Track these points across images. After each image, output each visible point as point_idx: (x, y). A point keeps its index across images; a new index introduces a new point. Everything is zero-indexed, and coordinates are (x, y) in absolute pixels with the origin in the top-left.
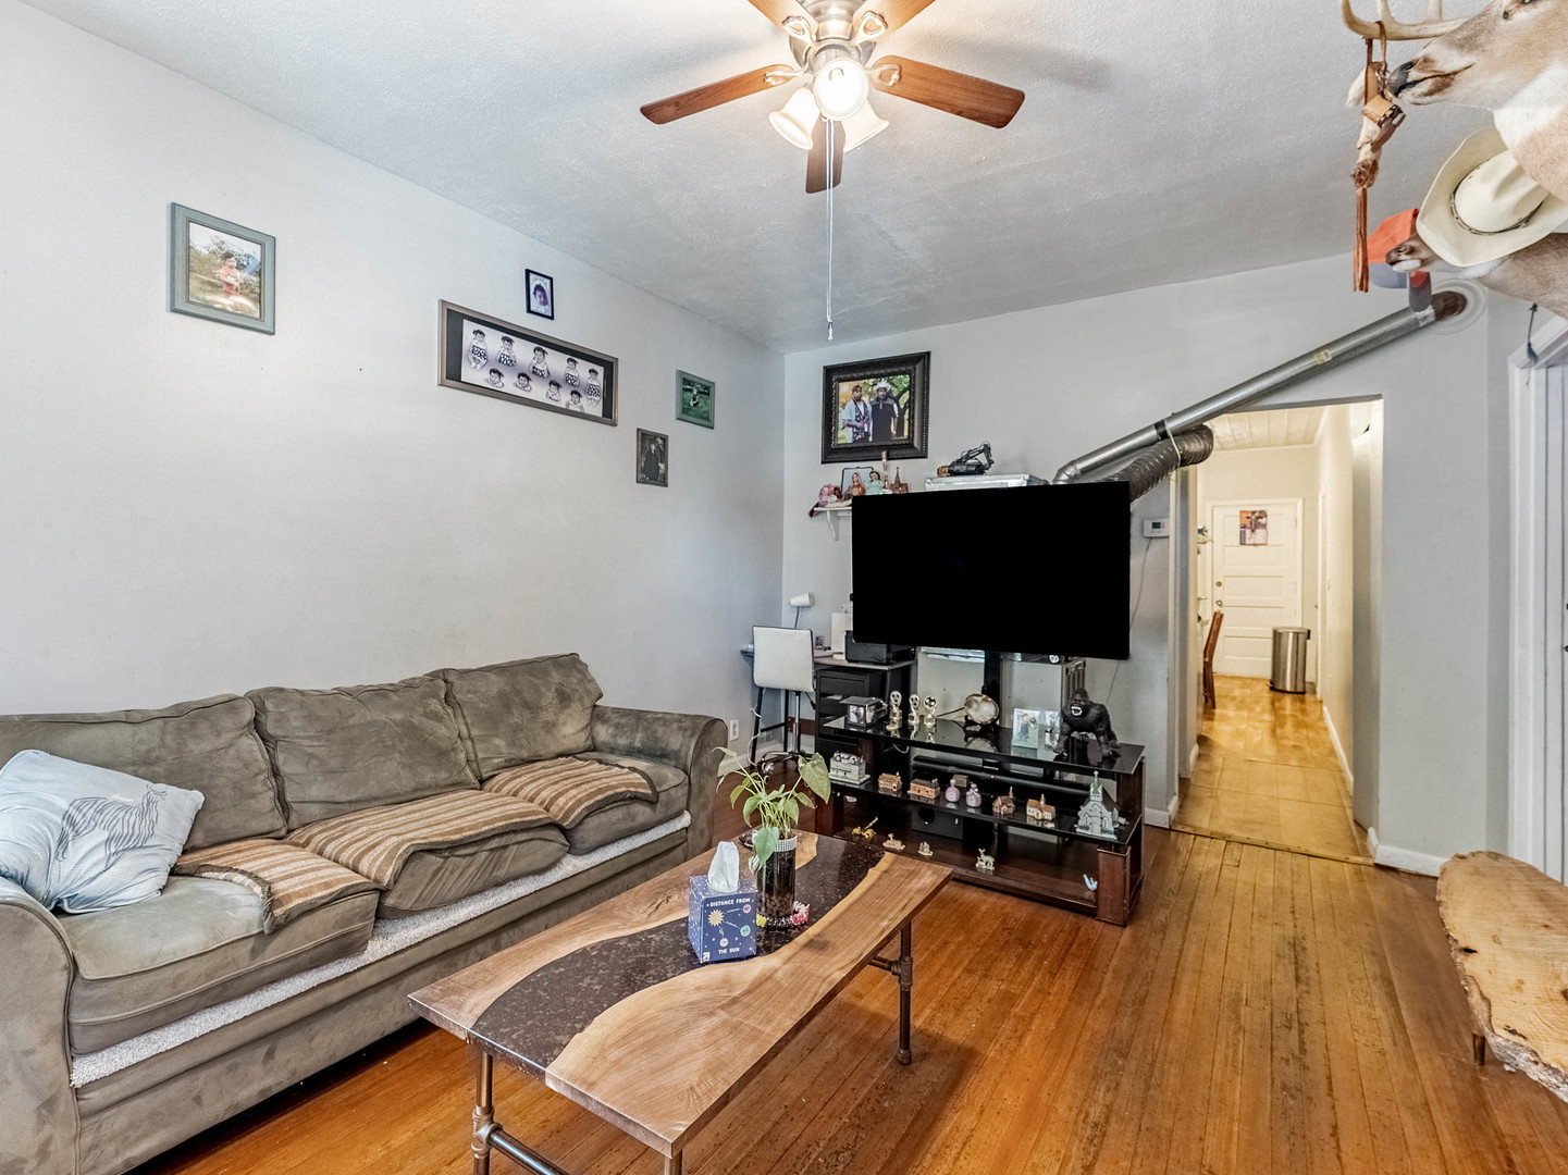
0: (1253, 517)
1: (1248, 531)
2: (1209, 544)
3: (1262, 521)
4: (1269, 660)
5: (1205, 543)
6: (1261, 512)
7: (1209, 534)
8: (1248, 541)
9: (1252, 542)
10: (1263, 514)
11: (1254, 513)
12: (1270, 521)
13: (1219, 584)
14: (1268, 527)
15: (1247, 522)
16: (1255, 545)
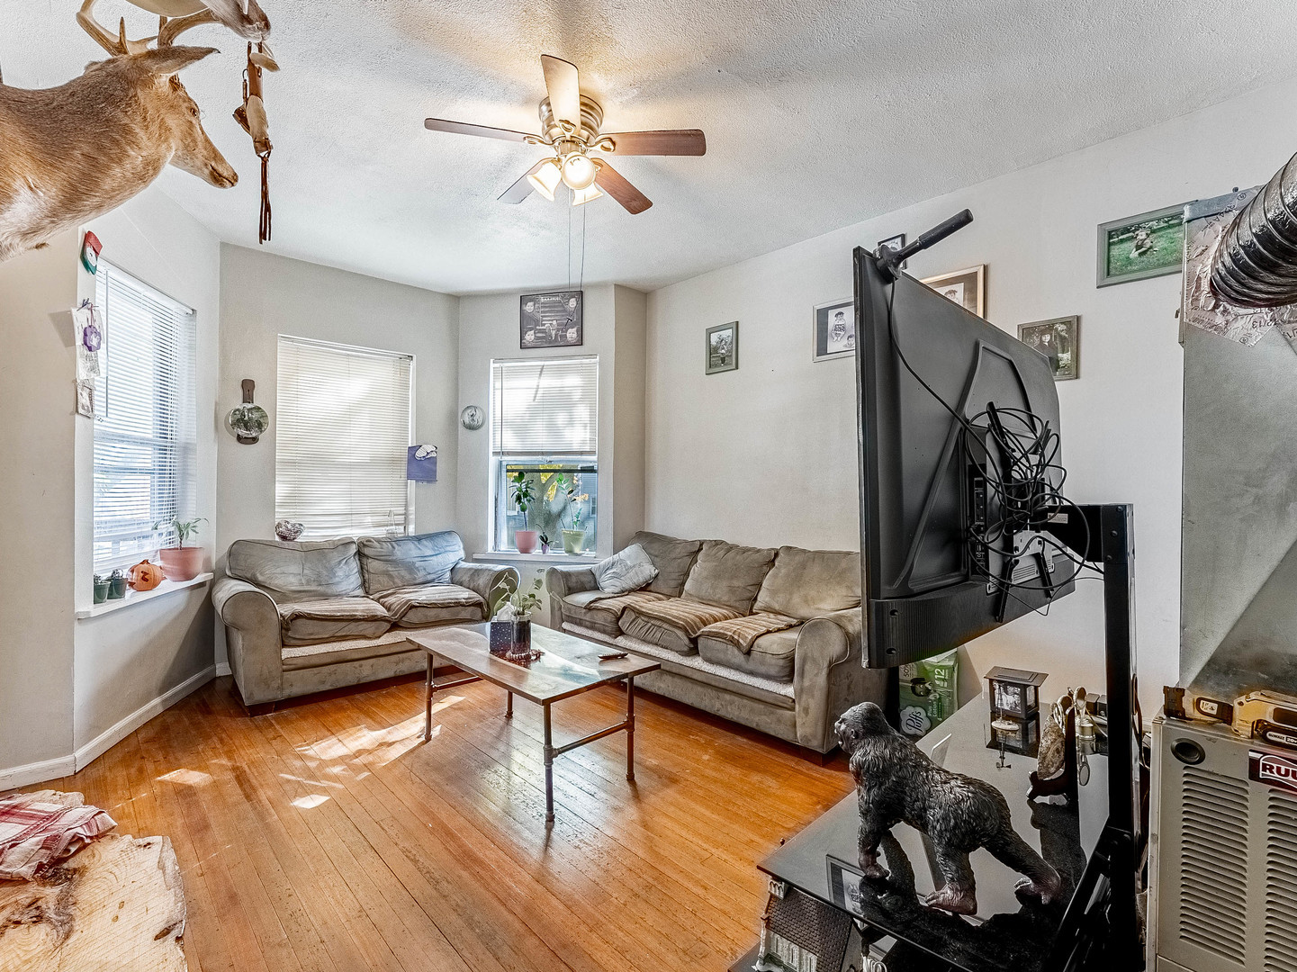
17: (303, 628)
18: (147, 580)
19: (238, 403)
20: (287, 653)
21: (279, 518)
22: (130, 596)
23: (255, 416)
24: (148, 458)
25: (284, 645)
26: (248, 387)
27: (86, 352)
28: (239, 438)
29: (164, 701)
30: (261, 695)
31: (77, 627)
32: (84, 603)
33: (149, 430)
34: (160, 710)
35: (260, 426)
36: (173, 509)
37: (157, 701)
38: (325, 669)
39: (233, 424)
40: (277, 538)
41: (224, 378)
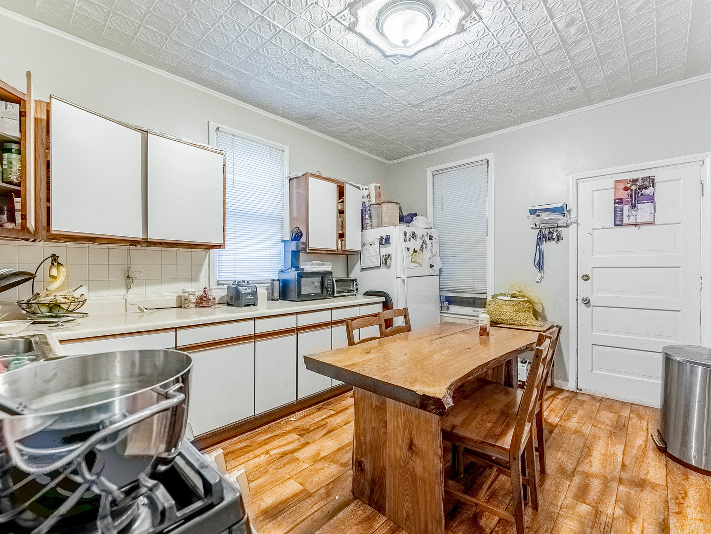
0: (634, 188)
1: (626, 208)
2: (573, 227)
3: (649, 191)
4: (659, 382)
5: (567, 226)
6: (644, 179)
7: (573, 214)
8: (626, 221)
9: (632, 220)
10: (651, 181)
11: (635, 181)
12: (660, 191)
13: (586, 278)
14: (656, 199)
15: (624, 195)
16: (636, 225)
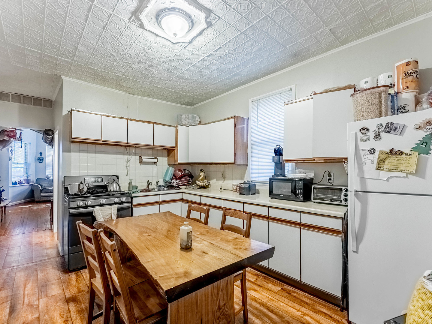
17: (44, 191)
18: (21, 183)
19: (39, 156)
20: (41, 194)
21: (46, 174)
22: (18, 185)
23: (42, 158)
24: (23, 165)
25: (41, 193)
26: (41, 154)
27: (11, 153)
28: (39, 162)
29: (24, 201)
30: (37, 200)
31: (10, 188)
32: (11, 185)
33: (23, 161)
34: (23, 202)
35: (43, 160)
36: (27, 173)
37: (23, 201)
38: (48, 197)
39: (38, 160)
40: (46, 178)
41: (36, 153)
